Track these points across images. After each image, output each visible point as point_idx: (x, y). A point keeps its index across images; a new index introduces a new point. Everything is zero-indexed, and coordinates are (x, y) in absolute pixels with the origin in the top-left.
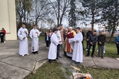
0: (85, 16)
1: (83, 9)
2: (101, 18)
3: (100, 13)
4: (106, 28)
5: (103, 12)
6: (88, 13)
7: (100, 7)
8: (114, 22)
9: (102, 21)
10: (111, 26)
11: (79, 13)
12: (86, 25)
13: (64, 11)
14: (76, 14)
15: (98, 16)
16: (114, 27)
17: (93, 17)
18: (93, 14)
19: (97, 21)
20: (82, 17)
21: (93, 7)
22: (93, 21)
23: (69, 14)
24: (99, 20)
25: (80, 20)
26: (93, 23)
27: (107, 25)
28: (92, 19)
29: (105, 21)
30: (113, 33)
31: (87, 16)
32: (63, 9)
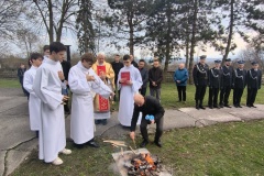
0: (116, 29)
1: (111, 12)
2: (146, 35)
3: (143, 24)
4: (156, 54)
5: (148, 23)
6: (121, 23)
7: (143, 12)
8: (167, 44)
9: (148, 40)
10: (163, 50)
11: (102, 20)
12: (119, 47)
13: (64, 12)
14: (94, 23)
15: (140, 29)
16: (168, 52)
17: (131, 32)
18: (131, 25)
19: (139, 40)
20: (108, 29)
21: (130, 11)
22: (131, 39)
23: (78, 21)
24: (142, 38)
25: (105, 36)
26: (131, 45)
27: (156, 50)
28: (128, 36)
29: (153, 40)
30: (166, 64)
31: (119, 29)
32: (60, 8)
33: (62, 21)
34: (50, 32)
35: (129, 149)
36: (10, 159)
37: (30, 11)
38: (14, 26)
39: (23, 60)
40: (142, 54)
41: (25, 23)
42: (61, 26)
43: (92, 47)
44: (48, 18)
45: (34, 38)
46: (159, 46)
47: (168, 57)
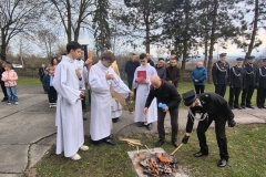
0: (132, 27)
1: (127, 11)
2: (163, 33)
3: (160, 21)
4: (172, 53)
5: (165, 21)
6: (137, 22)
7: (160, 9)
8: (185, 41)
9: (165, 38)
10: (180, 48)
11: (118, 18)
12: (135, 46)
13: (82, 13)
14: (111, 22)
15: (157, 27)
16: (186, 50)
17: (148, 30)
18: (147, 23)
19: (155, 38)
20: (125, 28)
21: (146, 9)
22: (147, 37)
23: (95, 20)
24: (158, 36)
25: (121, 34)
26: (147, 43)
27: (173, 48)
28: (145, 34)
29: (170, 38)
30: (183, 62)
31: (135, 27)
32: (78, 8)
33: (80, 21)
34: (68, 32)
35: (145, 148)
36: (33, 153)
37: (50, 12)
38: (36, 27)
39: (43, 59)
40: (158, 52)
41: (45, 24)
42: (79, 27)
43: (109, 46)
44: (66, 19)
45: (54, 39)
46: (176, 44)
47: (186, 56)
